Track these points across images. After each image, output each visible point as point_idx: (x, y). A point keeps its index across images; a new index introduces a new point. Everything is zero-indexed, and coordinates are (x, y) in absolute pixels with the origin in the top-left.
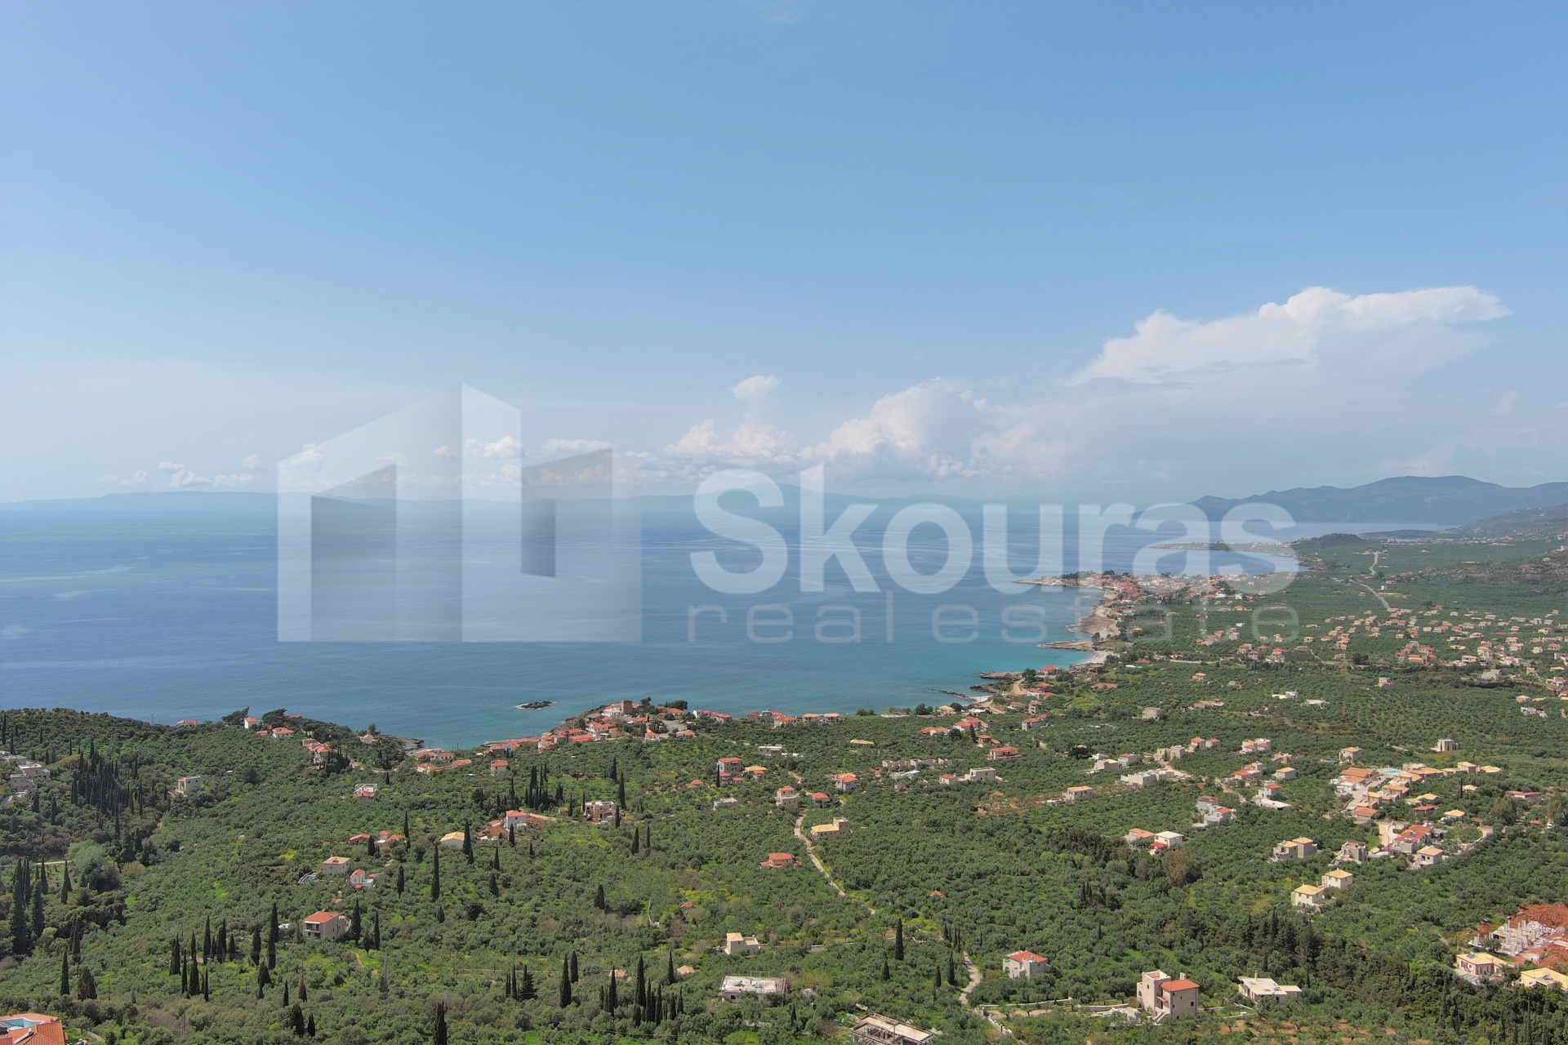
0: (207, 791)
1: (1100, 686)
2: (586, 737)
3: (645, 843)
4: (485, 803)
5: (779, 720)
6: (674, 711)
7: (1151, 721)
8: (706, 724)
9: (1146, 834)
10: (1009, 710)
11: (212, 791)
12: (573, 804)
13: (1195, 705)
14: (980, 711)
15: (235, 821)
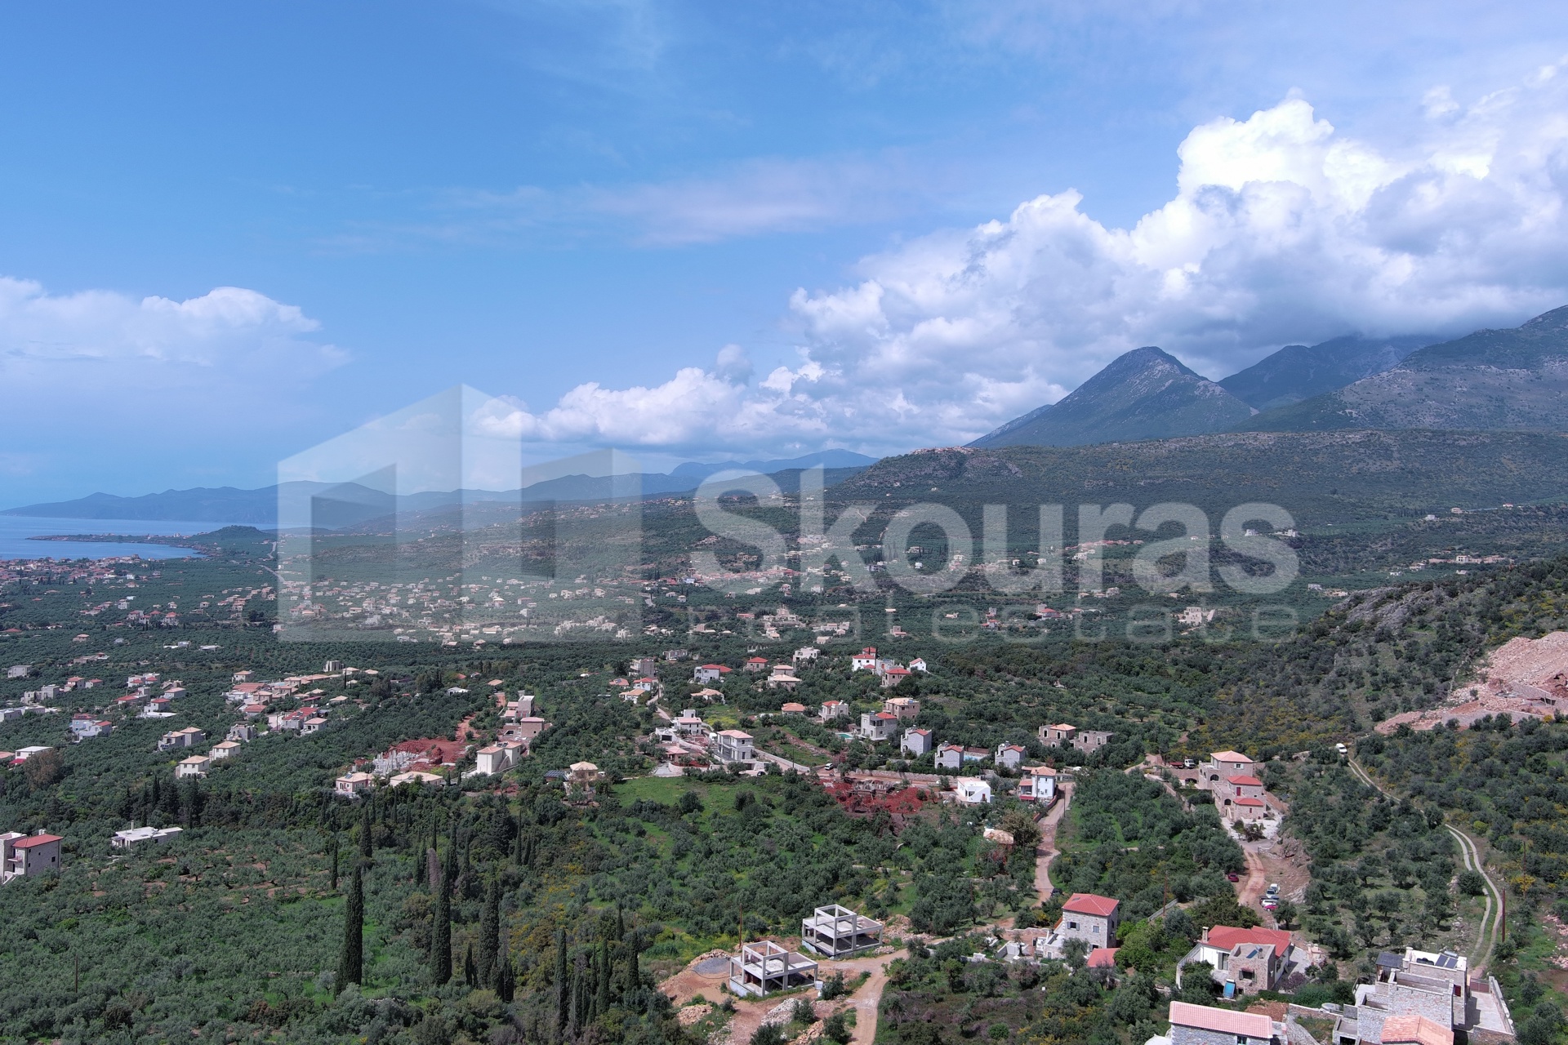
7: (19, 678)
9: (5, 754)
13: (75, 661)
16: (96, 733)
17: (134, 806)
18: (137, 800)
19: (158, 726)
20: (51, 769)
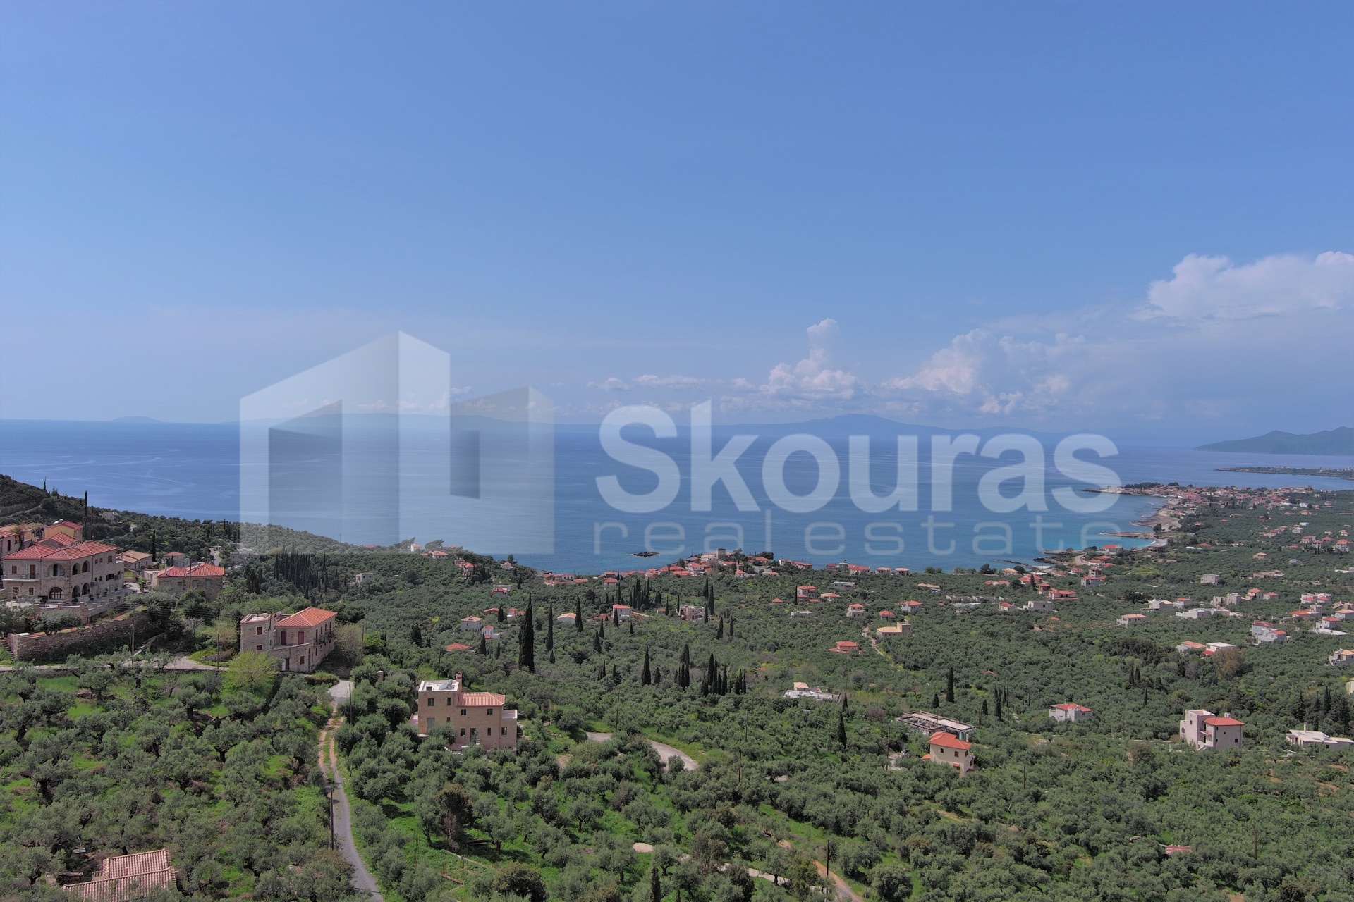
0: (378, 584)
1: (1160, 561)
2: (684, 573)
3: (729, 632)
4: (597, 600)
5: (854, 569)
6: (762, 559)
7: (1209, 585)
8: (790, 569)
9: (1198, 646)
10: (1070, 574)
11: (381, 584)
12: (668, 607)
13: (1255, 575)
14: (1041, 574)
15: (397, 602)
16: (1272, 640)
17: (1307, 710)
18: (1309, 705)
19: (1330, 642)
20: (1235, 663)
